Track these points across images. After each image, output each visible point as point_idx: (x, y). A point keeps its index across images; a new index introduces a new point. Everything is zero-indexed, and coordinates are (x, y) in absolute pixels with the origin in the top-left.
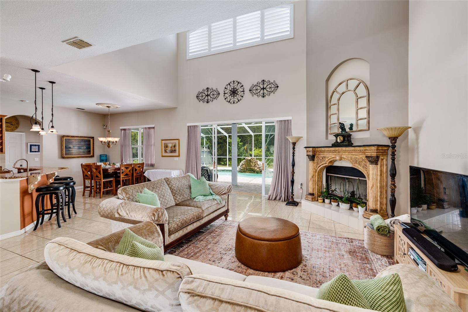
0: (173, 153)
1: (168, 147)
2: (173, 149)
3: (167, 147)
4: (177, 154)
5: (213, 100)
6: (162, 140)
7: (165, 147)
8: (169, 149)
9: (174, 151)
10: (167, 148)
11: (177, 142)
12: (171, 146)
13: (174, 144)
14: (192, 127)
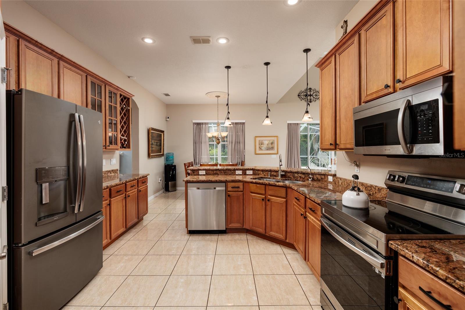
0: (270, 150)
1: (263, 144)
2: (270, 146)
3: (261, 144)
4: (275, 151)
5: (315, 100)
6: (256, 137)
7: (259, 145)
8: (264, 147)
9: (272, 148)
10: (262, 146)
11: (275, 139)
12: (268, 143)
13: (271, 141)
14: (292, 124)
